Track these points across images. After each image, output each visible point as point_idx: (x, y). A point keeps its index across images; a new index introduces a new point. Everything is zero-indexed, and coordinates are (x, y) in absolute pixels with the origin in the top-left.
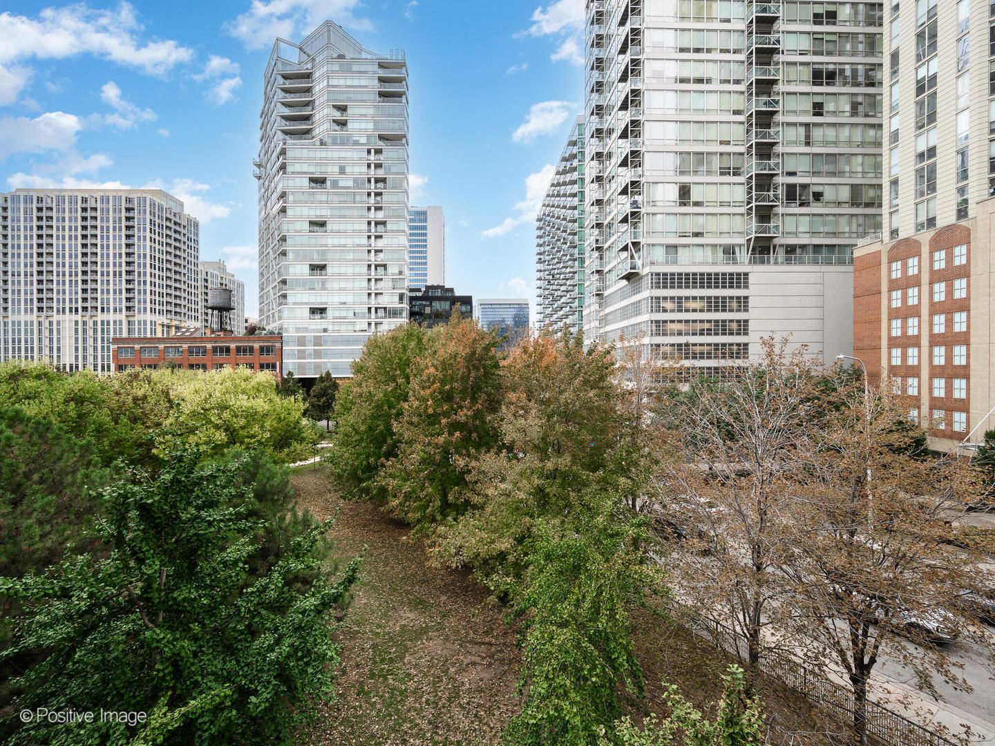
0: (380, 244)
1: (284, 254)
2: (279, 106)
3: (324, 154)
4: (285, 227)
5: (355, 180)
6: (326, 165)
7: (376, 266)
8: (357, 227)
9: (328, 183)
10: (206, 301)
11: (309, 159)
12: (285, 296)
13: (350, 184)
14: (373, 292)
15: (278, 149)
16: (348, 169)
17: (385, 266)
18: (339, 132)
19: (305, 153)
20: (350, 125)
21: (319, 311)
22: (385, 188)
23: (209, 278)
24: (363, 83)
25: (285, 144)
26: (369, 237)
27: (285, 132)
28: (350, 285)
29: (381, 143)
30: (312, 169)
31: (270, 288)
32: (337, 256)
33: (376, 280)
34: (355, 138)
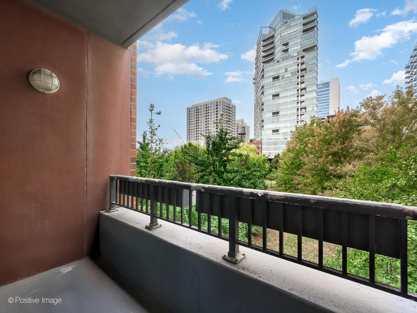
0: (303, 98)
1: (263, 110)
2: (262, 53)
3: (278, 66)
4: (263, 99)
5: (292, 73)
6: (279, 70)
7: (301, 109)
8: (292, 93)
9: (280, 78)
11: (272, 70)
12: (263, 126)
13: (290, 75)
14: (299, 120)
15: (261, 70)
16: (289, 69)
17: (305, 108)
18: (285, 55)
19: (271, 68)
20: (290, 50)
21: (276, 131)
22: (306, 73)
24: (296, 29)
25: (263, 67)
26: (298, 96)
27: (264, 63)
28: (289, 119)
29: (304, 53)
30: (274, 74)
31: (258, 125)
32: (283, 107)
33: (301, 115)
34: (292, 55)
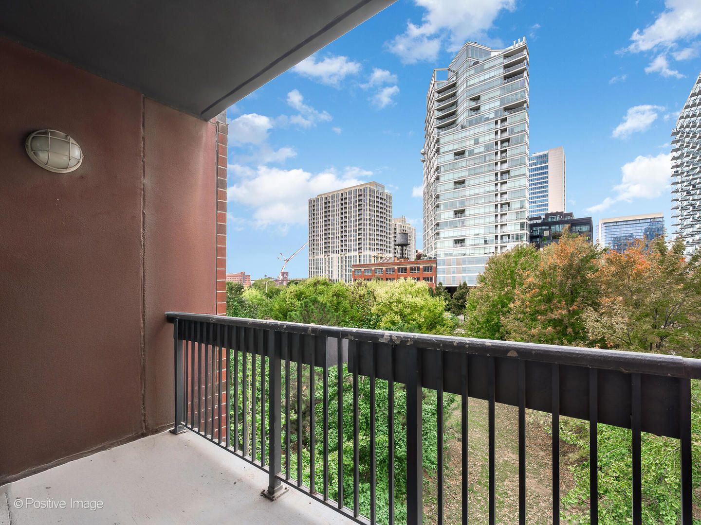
0: (505, 188)
1: (438, 206)
2: (436, 112)
3: (463, 135)
4: (438, 189)
5: (486, 147)
6: (465, 141)
7: (502, 205)
8: (487, 179)
9: (467, 153)
10: (395, 241)
11: (453, 141)
12: (438, 234)
13: (482, 149)
14: (499, 224)
15: (435, 140)
16: (481, 140)
17: (509, 204)
18: (475, 116)
19: (451, 137)
20: (482, 109)
21: (460, 241)
22: (509, 146)
23: (397, 228)
24: (492, 74)
25: (438, 135)
26: (496, 184)
27: (439, 128)
28: (482, 221)
29: (506, 113)
30: (456, 147)
31: (429, 230)
32: (473, 202)
33: (502, 215)
34: (485, 117)
